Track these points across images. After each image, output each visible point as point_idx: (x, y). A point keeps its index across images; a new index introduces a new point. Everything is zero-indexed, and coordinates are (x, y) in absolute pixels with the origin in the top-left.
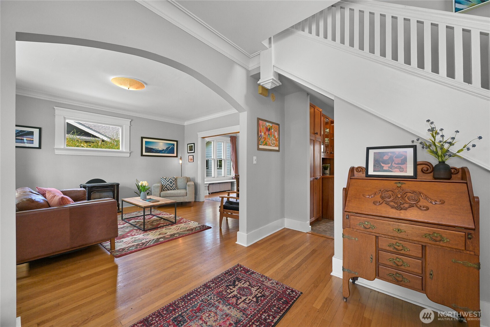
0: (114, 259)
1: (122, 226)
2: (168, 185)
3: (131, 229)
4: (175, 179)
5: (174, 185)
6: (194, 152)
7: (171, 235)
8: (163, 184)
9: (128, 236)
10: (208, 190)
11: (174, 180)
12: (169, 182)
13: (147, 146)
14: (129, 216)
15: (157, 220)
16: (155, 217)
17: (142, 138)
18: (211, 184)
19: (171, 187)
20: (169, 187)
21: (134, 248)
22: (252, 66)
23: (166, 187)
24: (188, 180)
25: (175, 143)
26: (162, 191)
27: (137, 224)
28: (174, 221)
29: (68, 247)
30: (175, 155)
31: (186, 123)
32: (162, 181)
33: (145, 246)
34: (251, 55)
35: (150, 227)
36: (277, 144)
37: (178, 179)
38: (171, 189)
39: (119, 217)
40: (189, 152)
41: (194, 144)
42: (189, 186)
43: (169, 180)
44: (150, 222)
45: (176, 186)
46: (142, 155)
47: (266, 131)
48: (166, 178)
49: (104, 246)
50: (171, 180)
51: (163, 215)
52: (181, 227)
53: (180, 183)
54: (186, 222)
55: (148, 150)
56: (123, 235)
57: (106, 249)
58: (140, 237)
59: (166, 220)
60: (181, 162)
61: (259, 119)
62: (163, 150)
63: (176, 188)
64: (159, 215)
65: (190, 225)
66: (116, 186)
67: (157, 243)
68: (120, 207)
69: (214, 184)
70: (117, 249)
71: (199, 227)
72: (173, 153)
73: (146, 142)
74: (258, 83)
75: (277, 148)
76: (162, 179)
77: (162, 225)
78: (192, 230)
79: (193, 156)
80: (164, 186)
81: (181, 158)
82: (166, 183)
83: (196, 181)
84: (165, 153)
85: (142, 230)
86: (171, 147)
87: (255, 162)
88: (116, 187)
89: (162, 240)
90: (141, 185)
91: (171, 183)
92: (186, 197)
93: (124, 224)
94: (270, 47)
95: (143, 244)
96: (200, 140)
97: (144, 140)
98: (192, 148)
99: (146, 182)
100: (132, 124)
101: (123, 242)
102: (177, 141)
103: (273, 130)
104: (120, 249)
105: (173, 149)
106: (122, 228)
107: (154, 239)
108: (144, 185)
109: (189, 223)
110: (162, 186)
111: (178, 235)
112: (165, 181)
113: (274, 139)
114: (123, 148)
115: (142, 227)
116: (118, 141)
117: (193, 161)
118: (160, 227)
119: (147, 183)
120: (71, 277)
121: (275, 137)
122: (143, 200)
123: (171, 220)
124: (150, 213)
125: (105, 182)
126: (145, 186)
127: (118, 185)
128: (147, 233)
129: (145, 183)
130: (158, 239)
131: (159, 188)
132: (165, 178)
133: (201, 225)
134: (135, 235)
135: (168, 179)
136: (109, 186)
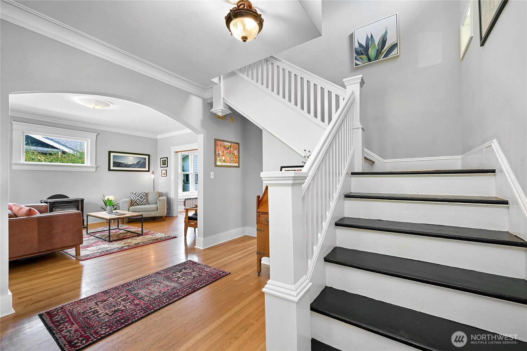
0: (79, 262)
1: (87, 239)
2: (138, 200)
3: (97, 241)
4: (146, 194)
5: (145, 200)
6: (167, 167)
7: (136, 244)
8: (132, 199)
9: (93, 246)
10: (185, 205)
11: (144, 195)
12: (139, 197)
13: (115, 161)
14: (95, 230)
15: (124, 233)
16: (122, 231)
17: (110, 152)
18: (187, 199)
19: (141, 202)
20: (139, 202)
21: (98, 254)
22: (207, 95)
23: (136, 202)
24: (160, 195)
25: (147, 157)
26: (131, 206)
27: (102, 237)
28: (141, 233)
29: (36, 252)
30: (147, 169)
31: (159, 137)
32: (132, 196)
33: (110, 252)
34: (206, 87)
35: (116, 238)
36: (236, 161)
37: (149, 195)
38: (142, 204)
39: (84, 232)
40: (162, 166)
41: (167, 158)
42: (159, 200)
43: (139, 195)
44: (116, 235)
45: (147, 201)
46: (109, 170)
47: (224, 150)
48: (136, 193)
49: (69, 254)
50: (141, 195)
51: (130, 229)
52: (147, 238)
53: (151, 198)
54: (153, 234)
55: (117, 164)
56: (88, 246)
57: (71, 256)
58: (105, 246)
59: (133, 233)
60: (153, 176)
61: (216, 140)
62: (133, 165)
63: (147, 203)
64: (127, 229)
65: (156, 236)
66: (80, 201)
67: (122, 250)
68: (85, 224)
69: (191, 199)
70: (82, 255)
71: (165, 237)
72: (145, 167)
73: (114, 156)
74: (211, 111)
75: (237, 165)
76: (132, 194)
77: (129, 236)
78: (157, 239)
79: (166, 170)
80: (133, 201)
81: (153, 173)
82: (136, 198)
83: (169, 196)
84: (136, 168)
85: (108, 241)
86: (142, 161)
87: (212, 177)
88: (80, 203)
89: (126, 247)
90: (107, 199)
91: (141, 198)
92: (156, 212)
93: (89, 237)
94: (220, 82)
95: (107, 251)
96: (173, 154)
97: (112, 154)
98: (165, 162)
99: (112, 196)
100: (98, 138)
101: (88, 250)
102: (149, 155)
103: (231, 149)
104: (85, 255)
105: (145, 163)
106: (86, 240)
107: (118, 247)
108: (110, 199)
109: (156, 234)
110: (132, 201)
111: (142, 244)
112: (134, 196)
113: (233, 156)
114: (88, 162)
115: (108, 239)
116: (82, 154)
117: (166, 176)
118: (126, 238)
119: (114, 197)
120: (40, 274)
121: (234, 155)
122: (109, 214)
123: (138, 233)
124: (117, 228)
125: (68, 198)
126: (111, 201)
127: (82, 201)
128: (112, 243)
129: (111, 198)
130: (122, 247)
131: (128, 203)
132: (134, 193)
133: (167, 235)
134: (100, 245)
135: (137, 194)
136: (73, 201)
